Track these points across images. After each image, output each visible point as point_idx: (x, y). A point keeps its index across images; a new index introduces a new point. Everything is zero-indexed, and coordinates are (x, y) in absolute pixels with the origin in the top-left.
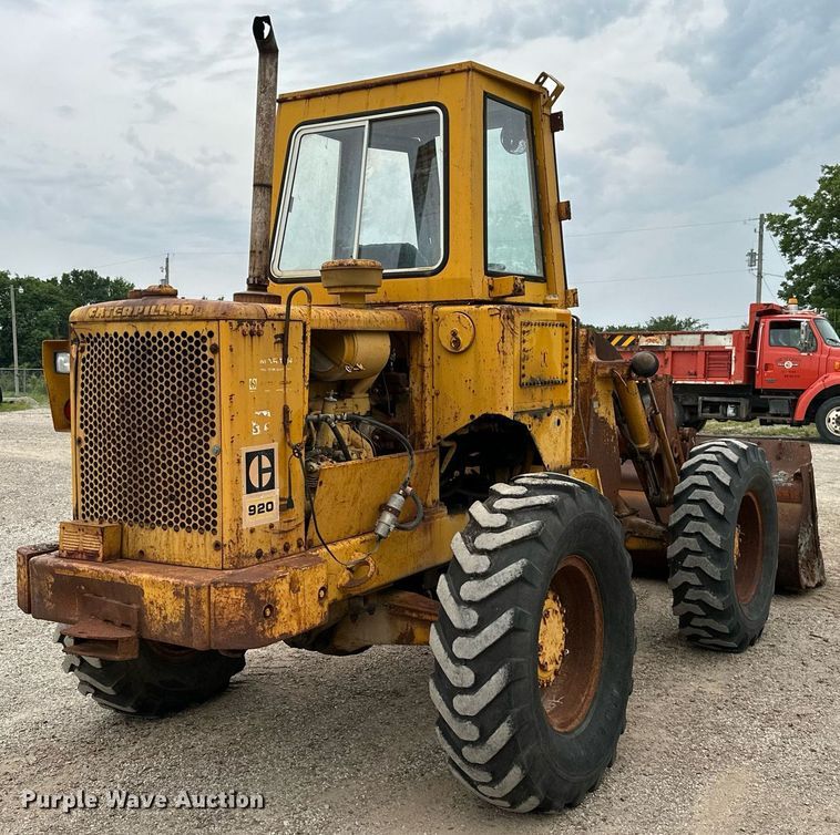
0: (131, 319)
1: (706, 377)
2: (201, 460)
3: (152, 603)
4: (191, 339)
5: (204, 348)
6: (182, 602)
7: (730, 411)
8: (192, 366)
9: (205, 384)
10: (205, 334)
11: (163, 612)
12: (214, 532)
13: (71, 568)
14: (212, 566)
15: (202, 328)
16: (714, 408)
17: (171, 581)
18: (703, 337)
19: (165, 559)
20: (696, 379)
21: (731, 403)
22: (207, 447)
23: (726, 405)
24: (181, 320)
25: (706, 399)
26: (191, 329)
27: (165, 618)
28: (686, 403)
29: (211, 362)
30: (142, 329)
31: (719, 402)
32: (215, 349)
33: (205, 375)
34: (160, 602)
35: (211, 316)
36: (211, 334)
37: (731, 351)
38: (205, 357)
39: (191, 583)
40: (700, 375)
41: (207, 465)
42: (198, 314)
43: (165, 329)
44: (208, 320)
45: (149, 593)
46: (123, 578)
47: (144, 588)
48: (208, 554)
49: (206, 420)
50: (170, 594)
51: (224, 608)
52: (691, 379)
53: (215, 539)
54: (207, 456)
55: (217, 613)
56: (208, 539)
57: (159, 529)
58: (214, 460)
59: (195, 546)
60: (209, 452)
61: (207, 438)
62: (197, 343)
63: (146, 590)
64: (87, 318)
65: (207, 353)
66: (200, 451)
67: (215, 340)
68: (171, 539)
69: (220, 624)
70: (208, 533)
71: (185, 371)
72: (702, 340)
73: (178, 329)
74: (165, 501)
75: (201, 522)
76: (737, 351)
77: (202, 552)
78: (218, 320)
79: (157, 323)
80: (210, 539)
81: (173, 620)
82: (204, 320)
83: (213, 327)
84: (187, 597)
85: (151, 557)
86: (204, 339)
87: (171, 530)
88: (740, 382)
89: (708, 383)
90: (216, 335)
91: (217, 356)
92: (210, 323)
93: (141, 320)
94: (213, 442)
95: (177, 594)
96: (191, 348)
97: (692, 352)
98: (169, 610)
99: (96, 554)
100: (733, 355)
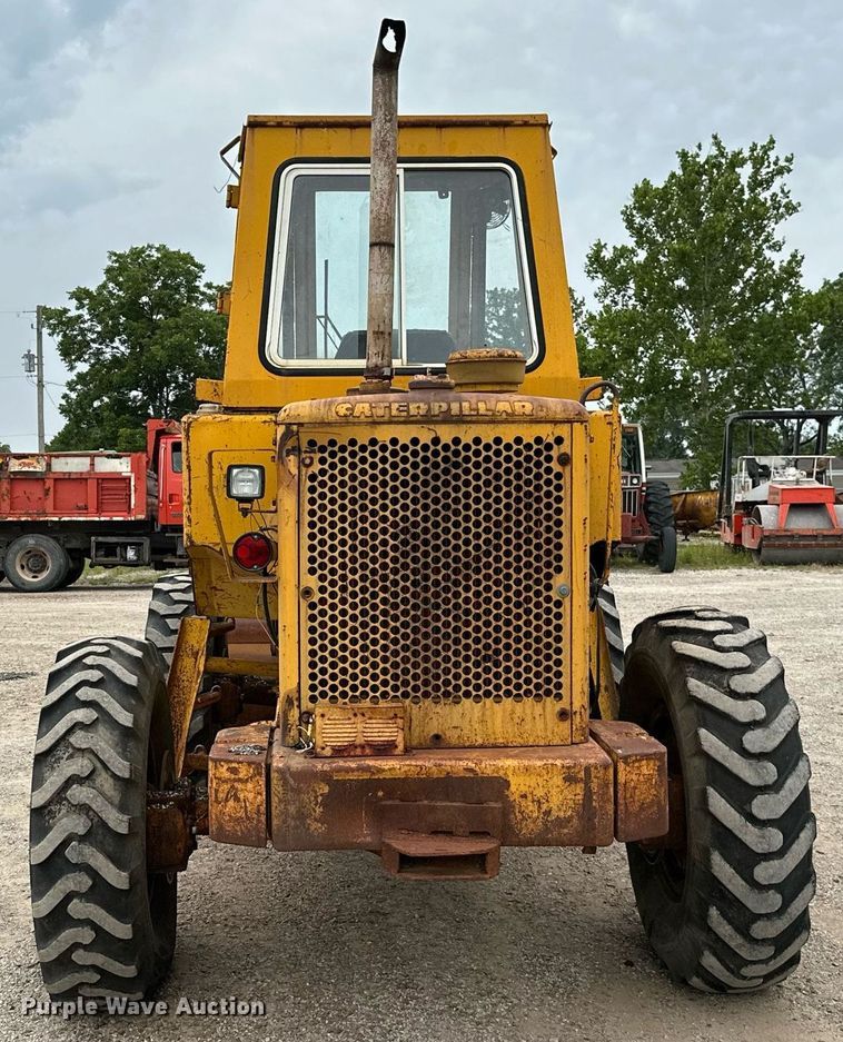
0: (427, 420)
1: (99, 511)
2: (538, 605)
3: (524, 796)
4: (528, 447)
5: (549, 459)
6: (579, 789)
7: (131, 554)
8: (528, 482)
9: (548, 506)
10: (551, 440)
11: (544, 807)
12: (559, 697)
13: (368, 769)
14: (556, 741)
15: (547, 433)
16: (110, 550)
17: (559, 763)
18: (93, 460)
19: (480, 741)
20: (86, 515)
21: (131, 544)
22: (548, 587)
23: (124, 546)
24: (513, 422)
25: (100, 539)
26: (529, 434)
27: (548, 813)
28: (68, 546)
29: (559, 476)
30: (446, 434)
31: (117, 544)
32: (565, 460)
33: (548, 494)
34: (539, 793)
35: (560, 416)
36: (559, 440)
37: (129, 479)
38: (549, 471)
39: (592, 761)
40: (92, 509)
41: (548, 611)
42: (542, 414)
43: (488, 434)
44: (555, 422)
45: (517, 785)
46: (471, 770)
47: (511, 778)
48: (550, 726)
49: (548, 553)
50: (558, 780)
51: (635, 788)
52: (80, 515)
53: (559, 706)
54: (548, 599)
55: (628, 796)
56: (548, 709)
57: (467, 702)
58: (559, 604)
59: (528, 718)
60: (551, 593)
61: (548, 576)
62: (538, 453)
63: (513, 781)
64: (332, 417)
65: (552, 465)
66: (538, 594)
67: (565, 448)
68: (488, 713)
69: (631, 809)
70: (549, 700)
71: (518, 488)
72: (92, 465)
73: (508, 434)
74: (477, 664)
75: (538, 686)
76: (137, 479)
77: (540, 724)
78: (570, 422)
79: (473, 426)
80: (552, 706)
81: (562, 814)
82: (551, 422)
83: (563, 430)
84: (587, 781)
85: (454, 741)
86: (549, 447)
87: (489, 701)
88: (142, 517)
89: (102, 519)
90: (567, 442)
91: (568, 468)
92: (560, 426)
93: (444, 422)
94: (559, 581)
95: (570, 779)
96: (529, 459)
97: (80, 479)
98: (555, 801)
99: (392, 745)
100: (133, 483)
